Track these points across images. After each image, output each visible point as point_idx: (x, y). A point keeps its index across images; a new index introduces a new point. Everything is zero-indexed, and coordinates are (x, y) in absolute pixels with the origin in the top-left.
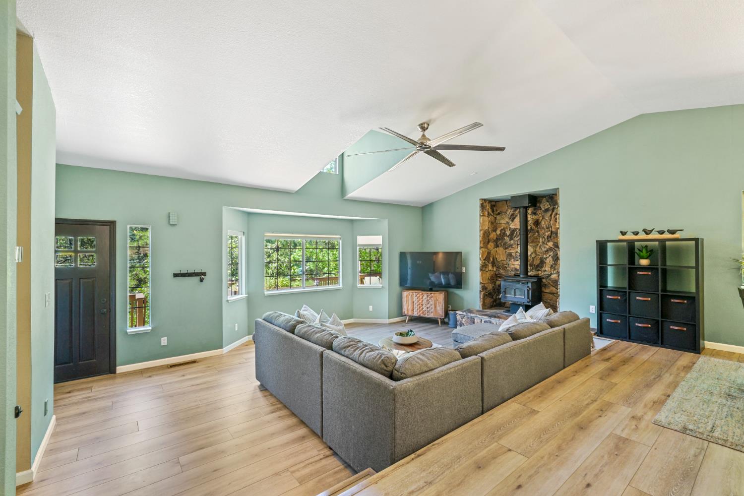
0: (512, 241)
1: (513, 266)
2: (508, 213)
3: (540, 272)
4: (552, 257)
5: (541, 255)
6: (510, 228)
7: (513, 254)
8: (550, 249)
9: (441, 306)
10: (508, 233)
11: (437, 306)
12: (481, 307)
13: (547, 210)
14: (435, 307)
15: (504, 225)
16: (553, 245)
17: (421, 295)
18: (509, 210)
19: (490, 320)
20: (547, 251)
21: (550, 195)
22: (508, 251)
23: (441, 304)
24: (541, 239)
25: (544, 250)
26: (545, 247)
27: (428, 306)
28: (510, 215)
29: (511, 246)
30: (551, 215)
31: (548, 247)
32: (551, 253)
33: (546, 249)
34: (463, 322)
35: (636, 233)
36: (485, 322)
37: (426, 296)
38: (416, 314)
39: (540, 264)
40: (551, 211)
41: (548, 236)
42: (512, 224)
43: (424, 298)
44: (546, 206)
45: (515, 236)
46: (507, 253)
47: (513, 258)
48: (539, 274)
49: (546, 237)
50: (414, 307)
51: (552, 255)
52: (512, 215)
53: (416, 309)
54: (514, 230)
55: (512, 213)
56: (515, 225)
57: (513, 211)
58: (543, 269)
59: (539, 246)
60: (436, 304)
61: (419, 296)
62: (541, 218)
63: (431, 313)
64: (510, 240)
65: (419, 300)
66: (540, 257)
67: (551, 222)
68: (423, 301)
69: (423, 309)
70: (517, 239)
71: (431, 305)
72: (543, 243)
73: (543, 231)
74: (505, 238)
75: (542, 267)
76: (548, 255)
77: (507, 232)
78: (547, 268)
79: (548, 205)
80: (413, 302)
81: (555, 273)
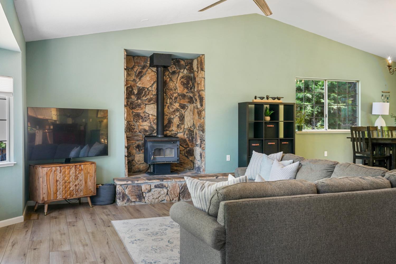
0: (139, 101)
1: (141, 127)
2: (135, 70)
3: (168, 132)
4: (179, 117)
5: (169, 115)
6: (137, 86)
7: (141, 114)
8: (177, 110)
9: (92, 181)
10: (136, 92)
11: (88, 180)
12: (127, 174)
13: (174, 73)
14: (86, 183)
15: (131, 82)
16: (179, 106)
17: (68, 169)
18: (137, 67)
19: (162, 183)
20: (174, 111)
21: (177, 59)
22: (135, 111)
23: (93, 178)
24: (168, 100)
25: (172, 110)
26: (173, 108)
27: (77, 183)
28: (137, 72)
29: (139, 105)
30: (178, 77)
31: (175, 108)
32: (178, 114)
33: (173, 110)
34: (127, 193)
35: (262, 98)
36: (156, 187)
37: (74, 168)
38: (60, 197)
39: (167, 124)
40: (178, 74)
41: (175, 98)
42: (140, 82)
43: (71, 172)
44: (173, 68)
45: (143, 97)
46: (134, 114)
47: (142, 118)
48: (167, 134)
49: (173, 98)
50: (58, 188)
51: (178, 115)
52: (140, 73)
53: (61, 190)
54: (141, 89)
55: (139, 70)
56: (143, 84)
57: (141, 69)
58: (171, 129)
59: (167, 107)
60: (87, 178)
61: (65, 171)
62: (168, 80)
63: (81, 192)
64: (137, 100)
65: (65, 177)
66: (168, 117)
67: (177, 84)
68: (70, 177)
69: (70, 188)
70: (145, 99)
71: (81, 181)
72: (171, 104)
73: (171, 92)
74: (133, 97)
75: (170, 127)
76: (175, 116)
77: (134, 91)
78: (174, 128)
79: (174, 68)
80: (57, 181)
81: (180, 132)
